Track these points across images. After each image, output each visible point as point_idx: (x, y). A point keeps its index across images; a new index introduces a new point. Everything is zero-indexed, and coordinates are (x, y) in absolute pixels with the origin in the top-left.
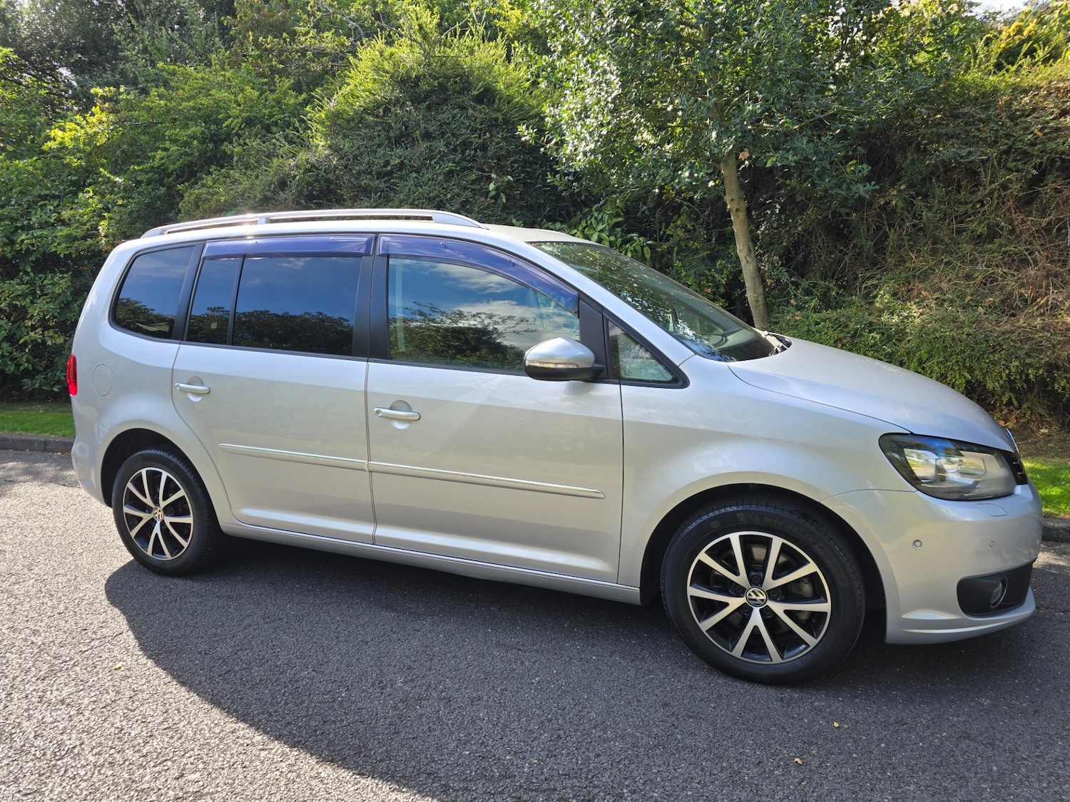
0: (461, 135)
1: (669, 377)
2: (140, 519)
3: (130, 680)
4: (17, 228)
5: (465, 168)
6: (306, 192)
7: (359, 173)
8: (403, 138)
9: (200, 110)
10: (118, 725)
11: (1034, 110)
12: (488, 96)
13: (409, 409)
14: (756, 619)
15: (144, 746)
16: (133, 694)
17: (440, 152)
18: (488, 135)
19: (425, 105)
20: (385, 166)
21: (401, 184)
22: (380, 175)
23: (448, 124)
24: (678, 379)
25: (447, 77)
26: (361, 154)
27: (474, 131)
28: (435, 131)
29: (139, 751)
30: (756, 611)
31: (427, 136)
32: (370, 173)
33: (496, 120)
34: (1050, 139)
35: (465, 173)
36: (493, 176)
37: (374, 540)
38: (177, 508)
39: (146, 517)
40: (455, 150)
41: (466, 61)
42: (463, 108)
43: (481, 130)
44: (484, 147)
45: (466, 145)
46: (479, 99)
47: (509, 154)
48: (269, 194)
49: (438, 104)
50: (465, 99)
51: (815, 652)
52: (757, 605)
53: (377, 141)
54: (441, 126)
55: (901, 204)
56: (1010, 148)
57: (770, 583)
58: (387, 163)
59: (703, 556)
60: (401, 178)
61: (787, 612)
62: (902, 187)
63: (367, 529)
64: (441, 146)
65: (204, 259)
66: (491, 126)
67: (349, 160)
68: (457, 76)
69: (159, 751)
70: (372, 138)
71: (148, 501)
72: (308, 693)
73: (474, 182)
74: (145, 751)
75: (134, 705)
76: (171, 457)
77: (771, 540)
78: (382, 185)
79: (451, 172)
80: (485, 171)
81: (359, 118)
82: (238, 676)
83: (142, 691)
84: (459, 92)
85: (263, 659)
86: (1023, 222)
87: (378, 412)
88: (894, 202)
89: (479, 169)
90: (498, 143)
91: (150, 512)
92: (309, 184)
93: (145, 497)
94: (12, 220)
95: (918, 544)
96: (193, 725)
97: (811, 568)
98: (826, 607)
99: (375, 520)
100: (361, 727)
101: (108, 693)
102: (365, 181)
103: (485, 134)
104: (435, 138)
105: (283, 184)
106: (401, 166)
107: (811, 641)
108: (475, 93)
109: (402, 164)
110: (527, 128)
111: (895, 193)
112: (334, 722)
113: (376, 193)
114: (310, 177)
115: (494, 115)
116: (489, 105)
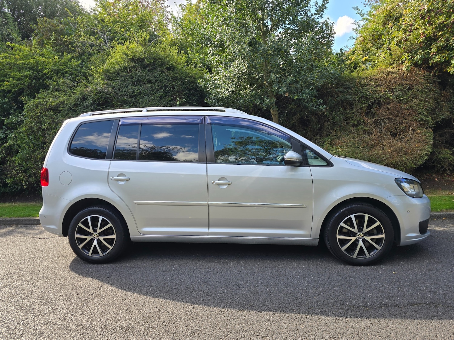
0: (163, 82)
1: (326, 164)
2: (86, 239)
5: (166, 96)
6: (96, 102)
7: (122, 95)
8: (139, 82)
9: (28, 64)
11: (367, 85)
12: (171, 68)
13: (226, 180)
14: (361, 243)
17: (156, 88)
18: (174, 83)
19: (147, 69)
20: (132, 93)
21: (140, 101)
22: (131, 97)
23: (157, 77)
24: (329, 164)
25: (156, 59)
26: (121, 88)
27: (168, 81)
28: (152, 80)
30: (361, 241)
31: (149, 82)
32: (127, 95)
33: (177, 77)
34: (374, 94)
35: (166, 97)
36: (178, 99)
37: (208, 234)
39: (89, 238)
40: (161, 88)
42: (163, 72)
43: (171, 81)
44: (173, 88)
45: (166, 86)
46: (169, 69)
47: (183, 91)
48: (78, 102)
49: (152, 70)
50: (164, 68)
52: (361, 239)
53: (128, 82)
54: (155, 78)
55: (328, 114)
56: (362, 96)
57: (365, 230)
58: (133, 92)
59: (342, 224)
60: (141, 98)
61: (371, 239)
63: (205, 230)
64: (156, 86)
65: (120, 125)
66: (175, 79)
67: (116, 90)
68: (160, 59)
69: (169, 320)
70: (125, 81)
71: (91, 231)
72: (210, 292)
73: (170, 101)
75: (140, 308)
77: (365, 215)
78: (133, 101)
79: (161, 97)
80: (173, 97)
81: (118, 73)
82: (175, 291)
83: (137, 303)
84: (160, 66)
86: (367, 120)
88: (325, 113)
89: (172, 96)
90: (178, 86)
91: (91, 236)
92: (98, 99)
93: (89, 229)
95: (408, 212)
97: (378, 223)
98: (383, 236)
99: (209, 226)
100: (243, 298)
102: (125, 98)
104: (152, 83)
105: (84, 99)
106: (140, 93)
107: (379, 248)
108: (167, 66)
109: (140, 92)
110: (201, 81)
111: (325, 110)
113: (130, 104)
114: (98, 96)
115: (176, 75)
116: (173, 71)
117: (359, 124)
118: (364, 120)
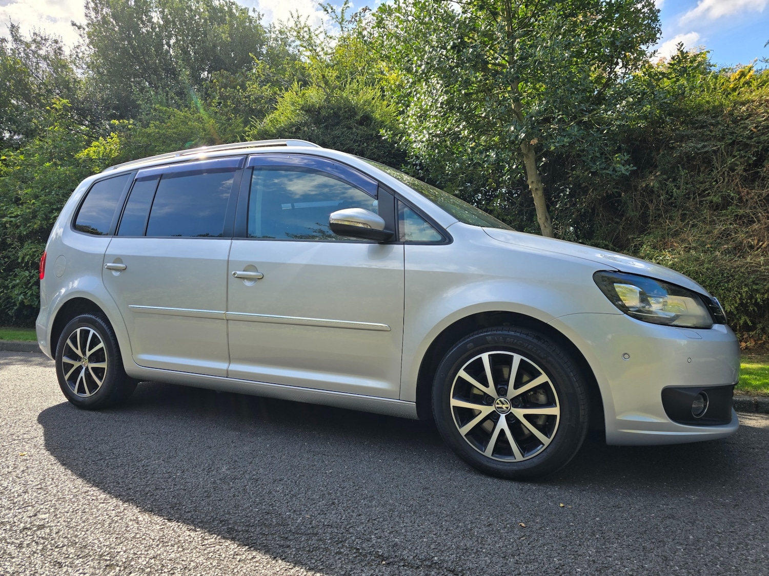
0: (347, 144)
1: (439, 238)
2: (73, 366)
3: (28, 462)
4: (53, 209)
9: (179, 135)
10: (6, 485)
11: (750, 115)
12: (367, 120)
13: (256, 270)
14: (502, 423)
15: (16, 498)
16: (25, 468)
18: (365, 145)
19: (324, 125)
23: (339, 137)
24: (446, 238)
25: (340, 109)
27: (355, 141)
28: (329, 141)
29: (11, 500)
30: (503, 417)
33: (372, 135)
34: (763, 134)
37: (228, 374)
38: (97, 357)
39: (77, 364)
41: (353, 100)
42: (349, 128)
43: (361, 141)
46: (361, 123)
49: (332, 125)
50: (351, 122)
51: (548, 450)
52: (503, 412)
54: (333, 138)
55: (657, 185)
56: (734, 141)
57: (512, 392)
59: (462, 373)
61: (526, 416)
62: (657, 174)
63: (223, 366)
65: (136, 180)
66: (368, 139)
68: (347, 108)
69: (26, 500)
71: (79, 352)
72: (152, 472)
74: (16, 500)
75: (23, 475)
76: (97, 319)
77: (512, 357)
82: (106, 462)
83: (33, 468)
84: (347, 118)
85: (130, 453)
86: (748, 193)
87: (234, 274)
88: (652, 184)
90: (371, 150)
91: (80, 361)
93: (77, 349)
94: (51, 204)
95: (626, 356)
96: (59, 488)
97: (543, 378)
98: (555, 411)
99: (230, 360)
100: (182, 492)
101: (8, 467)
103: (363, 144)
107: (546, 440)
108: (358, 117)
110: (386, 131)
111: (653, 178)
112: (164, 489)
115: (370, 132)
116: (367, 126)
117: (726, 202)
118: (739, 193)
